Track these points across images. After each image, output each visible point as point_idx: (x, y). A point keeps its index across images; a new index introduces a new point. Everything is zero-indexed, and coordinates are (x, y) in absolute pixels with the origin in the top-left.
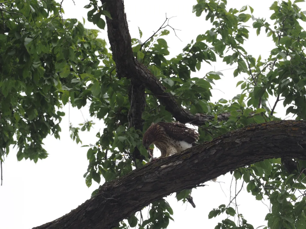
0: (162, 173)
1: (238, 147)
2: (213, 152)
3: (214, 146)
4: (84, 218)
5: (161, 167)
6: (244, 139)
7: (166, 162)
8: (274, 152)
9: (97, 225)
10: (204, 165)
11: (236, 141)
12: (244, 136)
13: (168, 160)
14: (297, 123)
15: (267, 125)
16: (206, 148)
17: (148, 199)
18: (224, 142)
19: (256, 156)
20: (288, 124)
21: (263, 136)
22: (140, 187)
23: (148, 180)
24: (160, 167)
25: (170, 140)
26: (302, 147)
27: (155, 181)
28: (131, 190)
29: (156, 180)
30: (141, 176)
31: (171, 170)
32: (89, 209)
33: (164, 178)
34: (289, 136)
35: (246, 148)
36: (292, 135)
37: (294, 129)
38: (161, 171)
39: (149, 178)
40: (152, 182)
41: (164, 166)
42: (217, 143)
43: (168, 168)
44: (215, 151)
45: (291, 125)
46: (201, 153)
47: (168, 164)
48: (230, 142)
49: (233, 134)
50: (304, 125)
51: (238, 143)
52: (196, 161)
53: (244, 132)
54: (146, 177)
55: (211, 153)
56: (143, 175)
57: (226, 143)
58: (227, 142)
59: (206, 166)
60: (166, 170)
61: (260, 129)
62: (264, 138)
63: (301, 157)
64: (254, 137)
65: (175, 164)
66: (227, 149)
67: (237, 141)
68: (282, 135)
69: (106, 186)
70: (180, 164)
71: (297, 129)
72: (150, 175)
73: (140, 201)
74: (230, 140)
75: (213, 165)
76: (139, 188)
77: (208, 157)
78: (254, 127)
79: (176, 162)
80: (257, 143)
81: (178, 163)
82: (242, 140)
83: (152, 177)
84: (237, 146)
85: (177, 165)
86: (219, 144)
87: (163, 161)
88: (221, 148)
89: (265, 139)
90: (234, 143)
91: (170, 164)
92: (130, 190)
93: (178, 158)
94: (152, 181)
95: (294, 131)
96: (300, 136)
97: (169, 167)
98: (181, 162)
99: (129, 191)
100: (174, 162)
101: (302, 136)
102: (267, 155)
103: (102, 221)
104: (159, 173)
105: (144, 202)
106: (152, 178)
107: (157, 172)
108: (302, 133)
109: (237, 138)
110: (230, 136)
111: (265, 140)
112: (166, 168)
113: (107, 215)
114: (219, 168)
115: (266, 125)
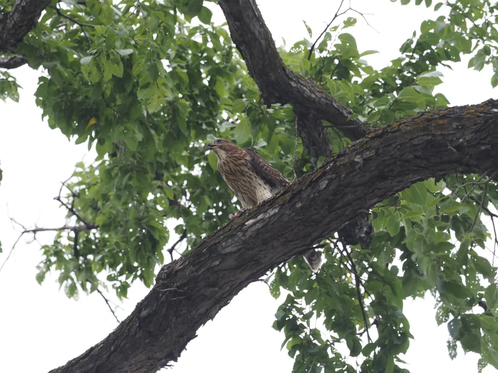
0: (249, 233)
1: (360, 168)
2: (323, 184)
3: (324, 174)
4: (138, 330)
5: (246, 223)
6: (368, 154)
7: (253, 214)
8: (416, 168)
9: (160, 339)
10: (312, 209)
11: (355, 160)
12: (367, 149)
13: (256, 210)
14: (446, 111)
15: (401, 124)
16: (313, 178)
17: (234, 283)
18: (338, 164)
19: (392, 180)
20: (432, 116)
21: (396, 142)
22: (217, 263)
23: (228, 250)
24: (243, 224)
25: (256, 177)
26: (454, 150)
27: (239, 250)
28: (203, 269)
29: (241, 246)
30: (215, 244)
31: (262, 227)
32: (144, 313)
33: (252, 242)
34: (434, 135)
35: (373, 168)
36: (439, 133)
37: (441, 122)
38: (247, 231)
39: (229, 246)
40: (235, 252)
41: (251, 221)
42: (329, 167)
43: (257, 224)
44: (326, 182)
45: (437, 116)
46: (306, 189)
47: (256, 217)
48: (347, 162)
49: (351, 149)
50: (457, 113)
51: (358, 163)
52: (299, 205)
53: (367, 142)
54: (224, 244)
55: (321, 187)
56: (219, 242)
57: (340, 165)
58: (342, 163)
59: (316, 209)
60: (254, 228)
61: (390, 132)
62: (397, 146)
63: (460, 169)
64: (383, 148)
65: (268, 216)
66: (343, 176)
67: (358, 159)
68: (423, 136)
69: (166, 271)
70: (275, 214)
71: (445, 121)
72: (230, 240)
73: (220, 288)
74: (345, 160)
75: (327, 207)
76: (216, 266)
77: (318, 195)
78: (380, 131)
79: (269, 211)
80: (388, 157)
81: (272, 212)
82: (365, 156)
83: (234, 244)
84: (357, 167)
85: (270, 217)
86: (330, 169)
87: (250, 214)
88: (334, 176)
89: (399, 147)
90: (353, 163)
91: (260, 217)
92: (201, 271)
93: (271, 204)
94: (235, 249)
95: (441, 125)
96: (451, 132)
97: (257, 222)
98: (276, 210)
99: (200, 273)
100: (265, 212)
101: (454, 132)
102: (408, 174)
103: (167, 331)
104: (244, 235)
105: (228, 288)
106: (233, 246)
107: (240, 234)
108: (454, 126)
109: (356, 154)
110: (347, 154)
111: (398, 149)
112: (254, 224)
113: (173, 320)
114: (338, 211)
115: (399, 123)
